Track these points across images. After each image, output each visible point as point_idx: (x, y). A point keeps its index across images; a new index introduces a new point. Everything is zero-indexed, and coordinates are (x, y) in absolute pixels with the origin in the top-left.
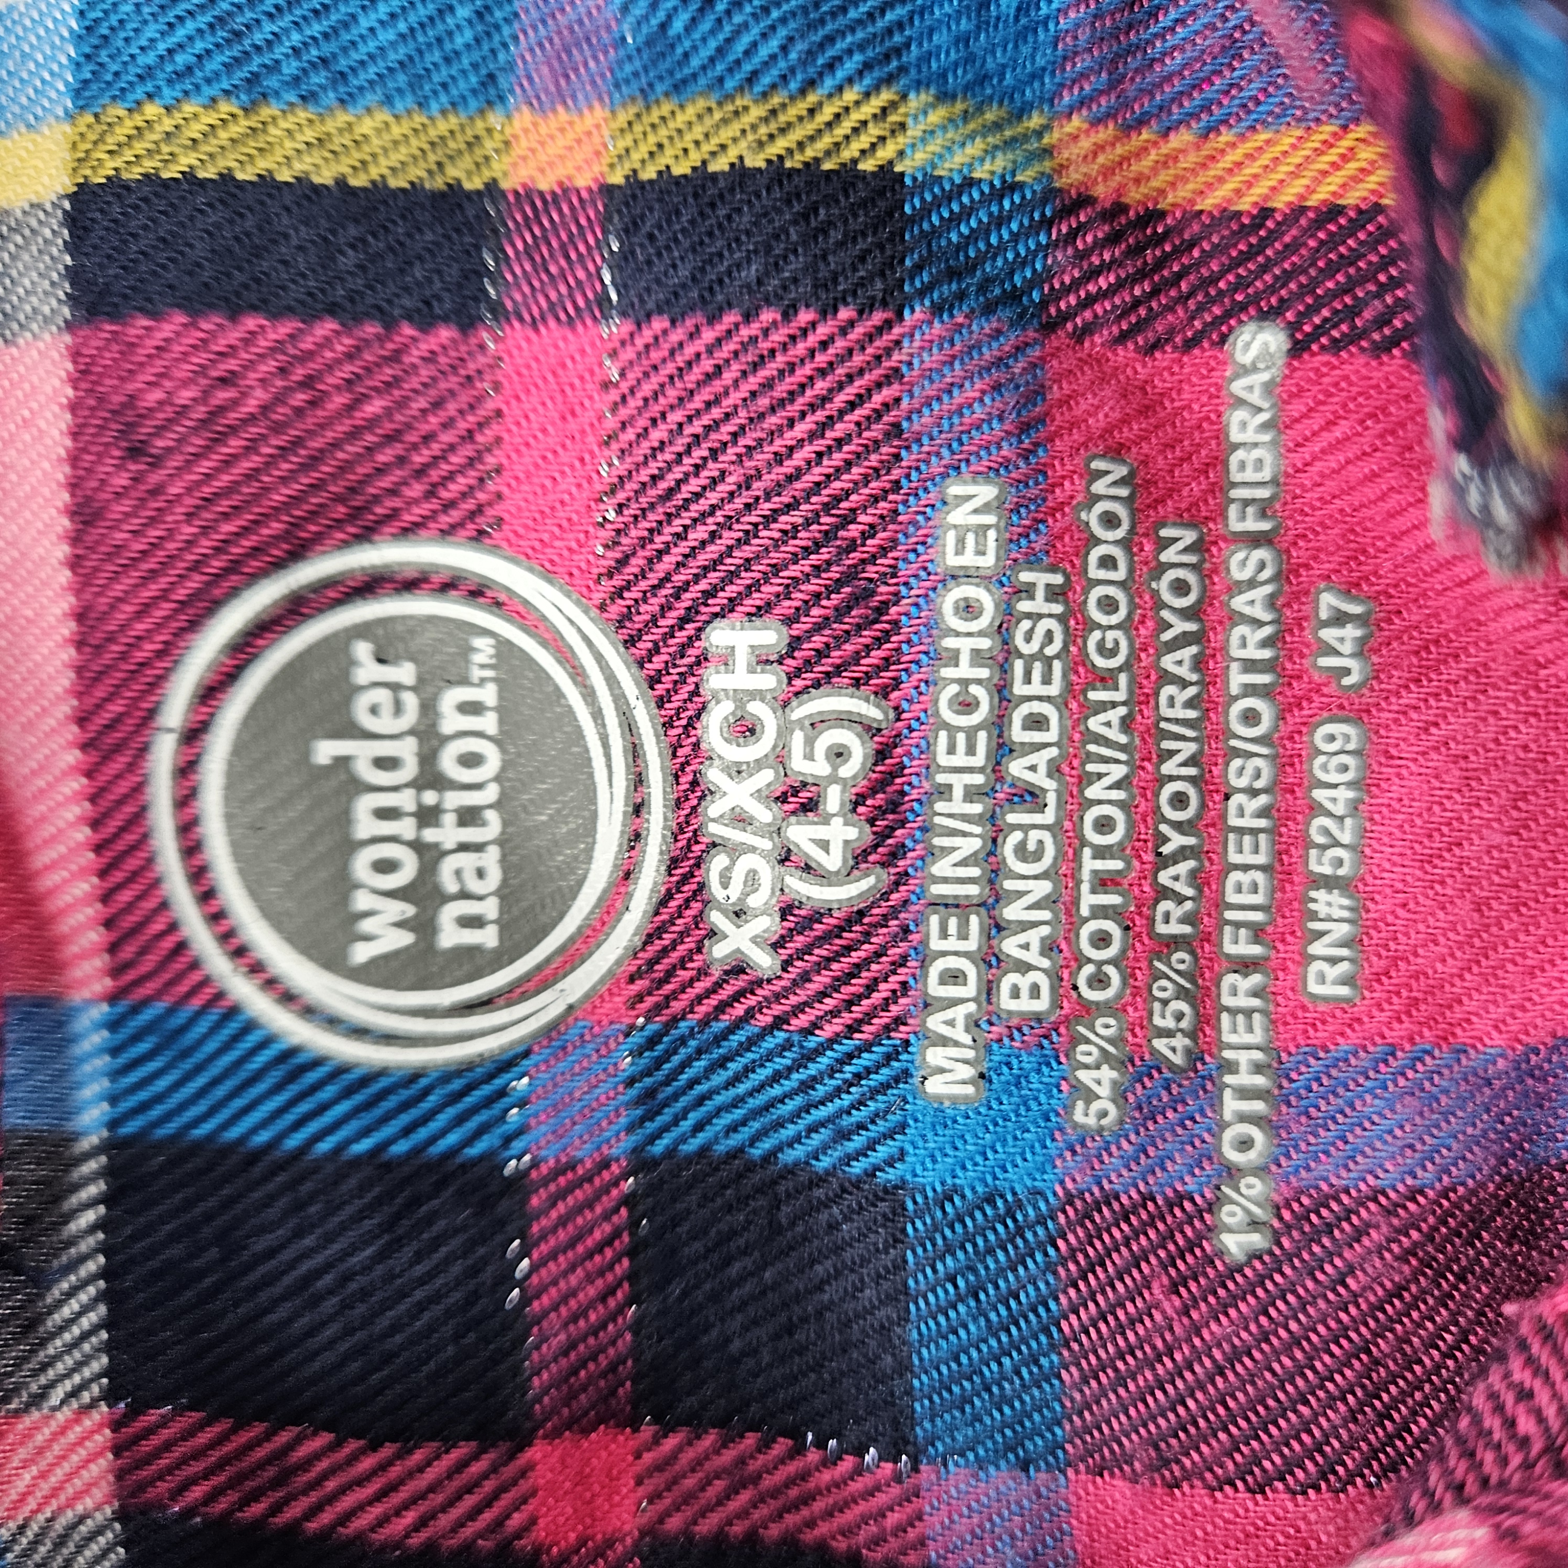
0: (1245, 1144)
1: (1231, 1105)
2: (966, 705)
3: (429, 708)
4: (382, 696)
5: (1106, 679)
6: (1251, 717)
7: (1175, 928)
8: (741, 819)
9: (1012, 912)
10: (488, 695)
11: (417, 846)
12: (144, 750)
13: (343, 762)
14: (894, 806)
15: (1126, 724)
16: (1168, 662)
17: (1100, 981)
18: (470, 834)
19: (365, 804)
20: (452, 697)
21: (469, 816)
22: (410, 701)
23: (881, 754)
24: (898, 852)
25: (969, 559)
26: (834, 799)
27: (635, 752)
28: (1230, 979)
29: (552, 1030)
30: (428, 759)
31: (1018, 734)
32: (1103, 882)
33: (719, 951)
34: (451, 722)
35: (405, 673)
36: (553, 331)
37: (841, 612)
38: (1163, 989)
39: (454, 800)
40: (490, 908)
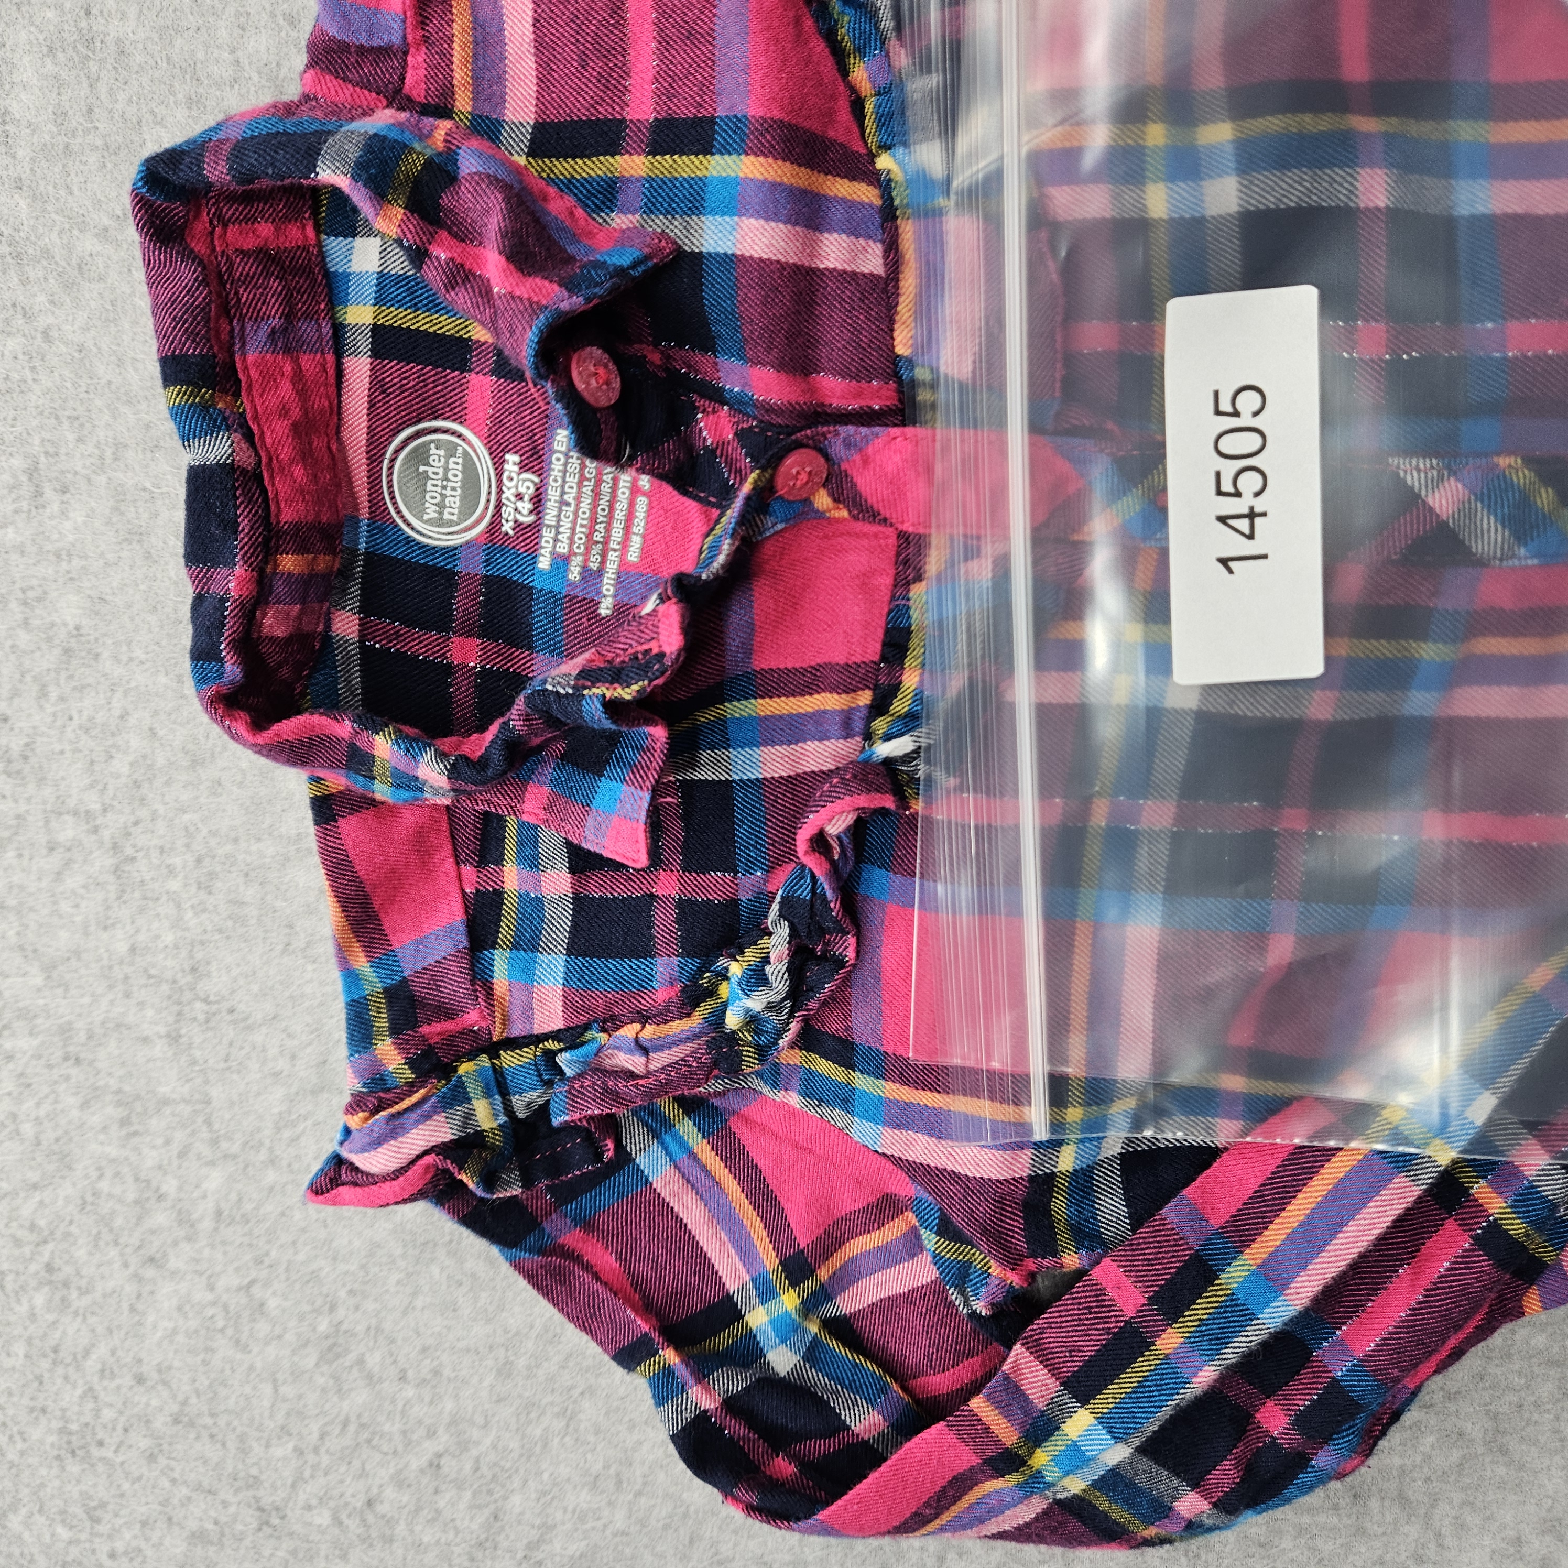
0: (608, 590)
1: (605, 581)
2: (556, 481)
3: (447, 462)
4: (436, 457)
5: (590, 480)
6: (624, 493)
7: (598, 539)
8: (508, 499)
9: (561, 530)
10: (460, 461)
11: (441, 494)
12: (382, 462)
13: (426, 472)
14: (540, 501)
15: (592, 491)
16: (605, 478)
17: (578, 547)
18: (453, 493)
19: (430, 482)
20: (452, 459)
21: (454, 489)
22: (442, 459)
23: (537, 489)
24: (539, 513)
25: (559, 448)
26: (526, 498)
27: (490, 480)
28: (611, 553)
29: (467, 543)
30: (445, 474)
31: (566, 489)
32: (582, 526)
33: (503, 529)
34: (451, 466)
35: (442, 453)
36: (481, 376)
37: (532, 456)
38: (594, 552)
39: (450, 484)
40: (456, 511)
